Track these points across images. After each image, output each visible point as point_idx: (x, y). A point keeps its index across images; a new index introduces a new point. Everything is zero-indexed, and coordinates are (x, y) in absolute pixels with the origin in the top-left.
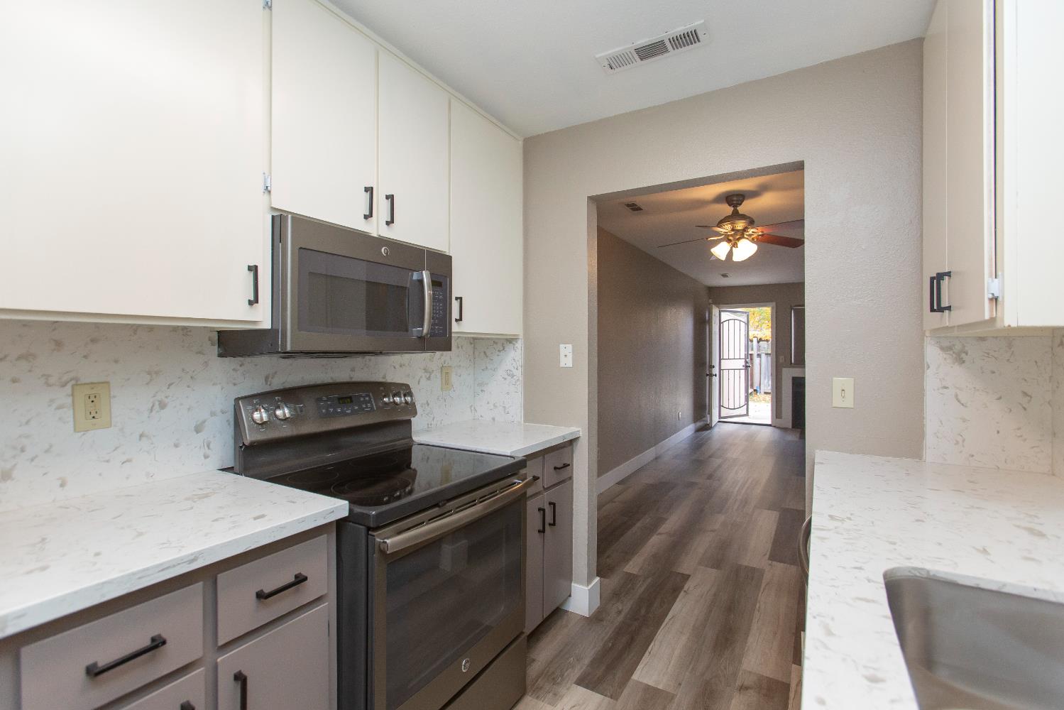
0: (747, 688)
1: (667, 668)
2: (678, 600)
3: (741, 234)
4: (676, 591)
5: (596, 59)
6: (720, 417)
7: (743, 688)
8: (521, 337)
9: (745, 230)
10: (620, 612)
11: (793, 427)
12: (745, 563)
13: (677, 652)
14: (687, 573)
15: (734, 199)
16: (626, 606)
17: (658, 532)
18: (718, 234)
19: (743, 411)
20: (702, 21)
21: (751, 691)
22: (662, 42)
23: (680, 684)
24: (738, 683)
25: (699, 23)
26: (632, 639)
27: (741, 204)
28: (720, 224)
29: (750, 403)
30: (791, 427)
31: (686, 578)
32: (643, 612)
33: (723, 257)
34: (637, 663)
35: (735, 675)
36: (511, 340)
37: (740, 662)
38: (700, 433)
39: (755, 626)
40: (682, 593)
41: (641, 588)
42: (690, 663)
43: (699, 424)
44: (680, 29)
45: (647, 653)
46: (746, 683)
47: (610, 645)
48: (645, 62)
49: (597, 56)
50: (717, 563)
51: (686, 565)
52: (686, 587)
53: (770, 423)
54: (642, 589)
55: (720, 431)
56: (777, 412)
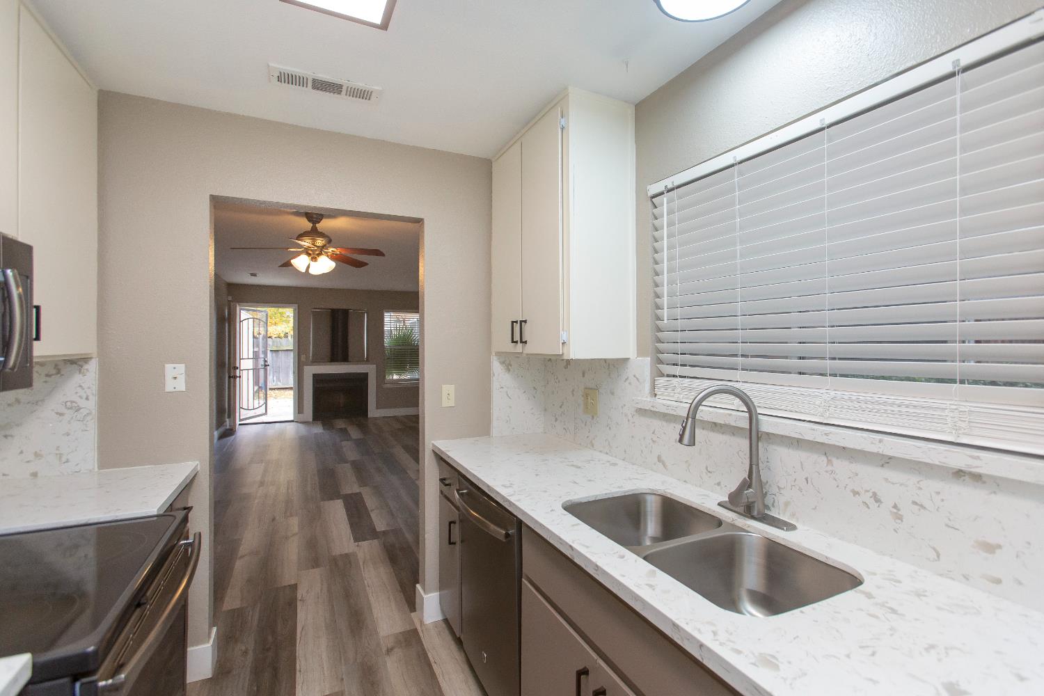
0: (392, 649)
1: (324, 674)
2: (298, 611)
3: (321, 251)
4: (292, 604)
5: (268, 66)
6: (240, 420)
7: (389, 651)
8: (95, 355)
9: (323, 247)
10: (245, 653)
11: (314, 420)
12: (338, 553)
13: (324, 656)
14: (293, 582)
15: (314, 216)
16: (249, 643)
17: (239, 555)
18: (301, 246)
19: (262, 410)
20: (381, 89)
21: (395, 650)
22: (341, 86)
23: (342, 679)
24: (384, 649)
25: (376, 88)
26: (275, 670)
27: (319, 222)
28: (300, 237)
29: (268, 402)
30: (311, 420)
31: (294, 588)
32: (270, 638)
33: (303, 270)
34: (293, 687)
35: (378, 645)
36: (86, 359)
37: (377, 633)
38: (225, 440)
39: (372, 599)
40: (299, 604)
41: (254, 618)
42: (340, 658)
43: (221, 429)
44: (361, 85)
45: (298, 673)
46: (389, 646)
47: (255, 688)
48: (315, 91)
49: (271, 64)
50: (315, 563)
51: (288, 575)
52: (299, 597)
53: (292, 419)
54: (256, 617)
55: (245, 434)
56: (299, 407)
